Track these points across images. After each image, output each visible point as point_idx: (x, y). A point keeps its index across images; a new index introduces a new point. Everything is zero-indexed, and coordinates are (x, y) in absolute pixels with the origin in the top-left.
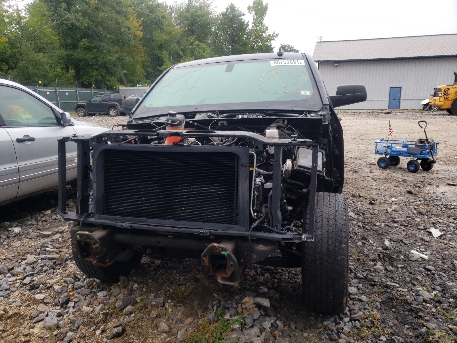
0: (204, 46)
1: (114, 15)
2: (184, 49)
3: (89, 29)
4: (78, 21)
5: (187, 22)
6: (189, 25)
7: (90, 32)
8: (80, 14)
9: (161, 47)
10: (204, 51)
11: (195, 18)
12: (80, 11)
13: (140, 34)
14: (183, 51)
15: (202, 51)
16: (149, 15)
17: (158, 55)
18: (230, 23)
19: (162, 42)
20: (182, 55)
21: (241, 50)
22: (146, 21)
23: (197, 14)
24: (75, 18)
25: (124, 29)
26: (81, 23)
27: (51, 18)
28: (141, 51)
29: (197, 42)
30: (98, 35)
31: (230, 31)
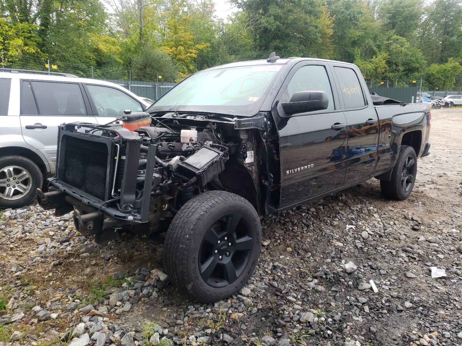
0: (403, 41)
1: (303, 15)
2: (380, 45)
3: (279, 31)
4: (270, 24)
5: (388, 15)
6: (390, 18)
7: (280, 33)
8: (272, 17)
9: (354, 43)
10: (402, 46)
11: (399, 9)
12: (272, 15)
13: (330, 32)
14: (379, 47)
15: (399, 46)
16: (344, 12)
17: (349, 52)
18: (444, 11)
19: (355, 38)
20: (376, 51)
21: (454, 42)
22: (340, 18)
23: (401, 5)
24: (267, 22)
25: (311, 28)
26: (272, 26)
27: (247, 24)
28: (331, 48)
29: (395, 37)
30: (287, 36)
31: (443, 20)
